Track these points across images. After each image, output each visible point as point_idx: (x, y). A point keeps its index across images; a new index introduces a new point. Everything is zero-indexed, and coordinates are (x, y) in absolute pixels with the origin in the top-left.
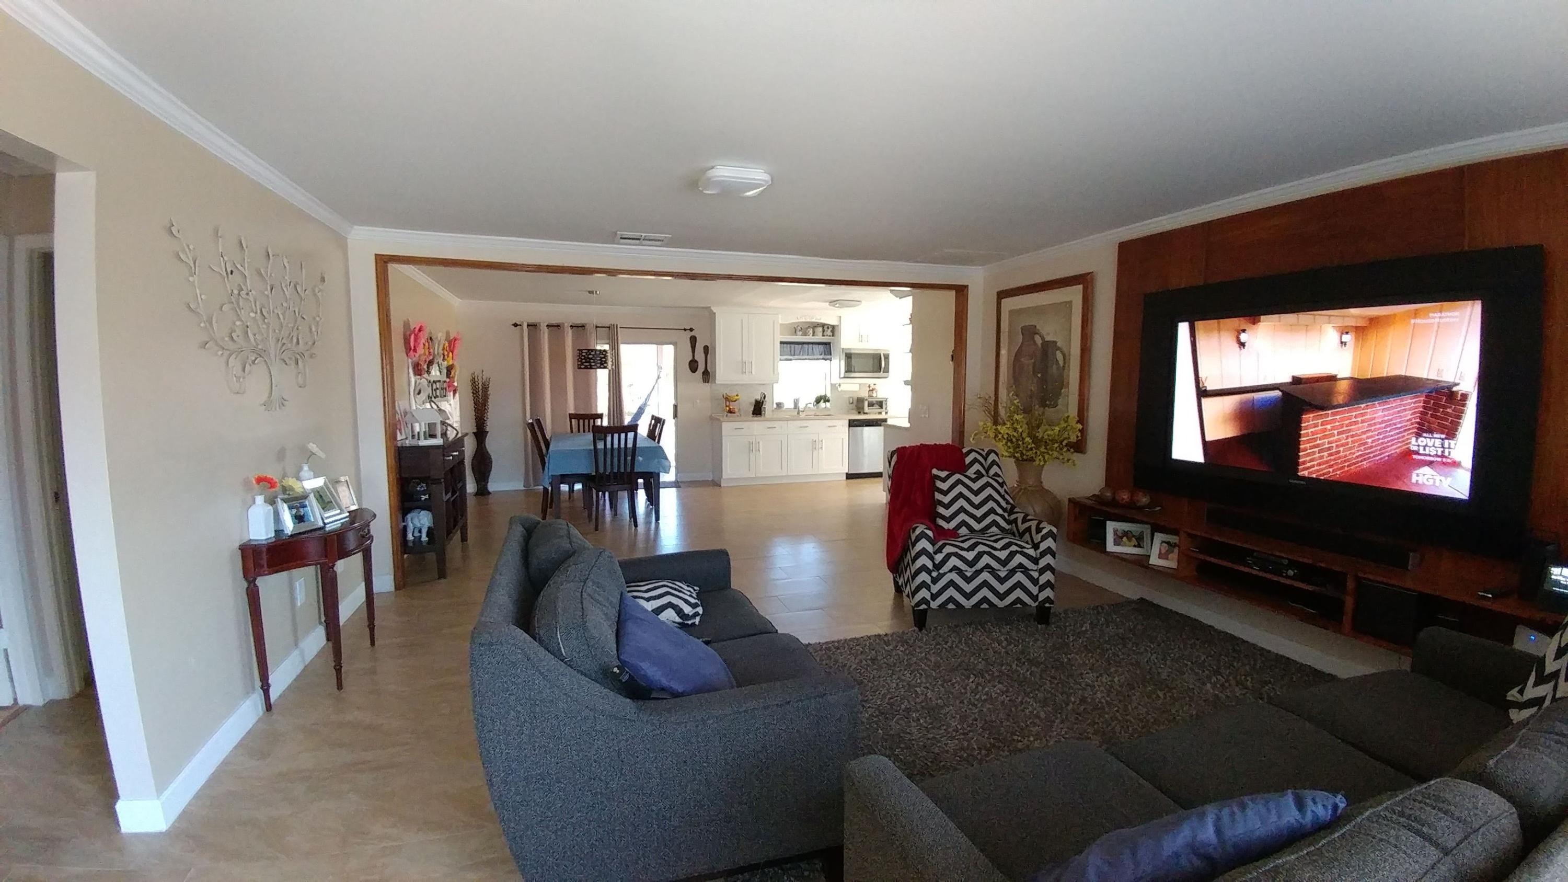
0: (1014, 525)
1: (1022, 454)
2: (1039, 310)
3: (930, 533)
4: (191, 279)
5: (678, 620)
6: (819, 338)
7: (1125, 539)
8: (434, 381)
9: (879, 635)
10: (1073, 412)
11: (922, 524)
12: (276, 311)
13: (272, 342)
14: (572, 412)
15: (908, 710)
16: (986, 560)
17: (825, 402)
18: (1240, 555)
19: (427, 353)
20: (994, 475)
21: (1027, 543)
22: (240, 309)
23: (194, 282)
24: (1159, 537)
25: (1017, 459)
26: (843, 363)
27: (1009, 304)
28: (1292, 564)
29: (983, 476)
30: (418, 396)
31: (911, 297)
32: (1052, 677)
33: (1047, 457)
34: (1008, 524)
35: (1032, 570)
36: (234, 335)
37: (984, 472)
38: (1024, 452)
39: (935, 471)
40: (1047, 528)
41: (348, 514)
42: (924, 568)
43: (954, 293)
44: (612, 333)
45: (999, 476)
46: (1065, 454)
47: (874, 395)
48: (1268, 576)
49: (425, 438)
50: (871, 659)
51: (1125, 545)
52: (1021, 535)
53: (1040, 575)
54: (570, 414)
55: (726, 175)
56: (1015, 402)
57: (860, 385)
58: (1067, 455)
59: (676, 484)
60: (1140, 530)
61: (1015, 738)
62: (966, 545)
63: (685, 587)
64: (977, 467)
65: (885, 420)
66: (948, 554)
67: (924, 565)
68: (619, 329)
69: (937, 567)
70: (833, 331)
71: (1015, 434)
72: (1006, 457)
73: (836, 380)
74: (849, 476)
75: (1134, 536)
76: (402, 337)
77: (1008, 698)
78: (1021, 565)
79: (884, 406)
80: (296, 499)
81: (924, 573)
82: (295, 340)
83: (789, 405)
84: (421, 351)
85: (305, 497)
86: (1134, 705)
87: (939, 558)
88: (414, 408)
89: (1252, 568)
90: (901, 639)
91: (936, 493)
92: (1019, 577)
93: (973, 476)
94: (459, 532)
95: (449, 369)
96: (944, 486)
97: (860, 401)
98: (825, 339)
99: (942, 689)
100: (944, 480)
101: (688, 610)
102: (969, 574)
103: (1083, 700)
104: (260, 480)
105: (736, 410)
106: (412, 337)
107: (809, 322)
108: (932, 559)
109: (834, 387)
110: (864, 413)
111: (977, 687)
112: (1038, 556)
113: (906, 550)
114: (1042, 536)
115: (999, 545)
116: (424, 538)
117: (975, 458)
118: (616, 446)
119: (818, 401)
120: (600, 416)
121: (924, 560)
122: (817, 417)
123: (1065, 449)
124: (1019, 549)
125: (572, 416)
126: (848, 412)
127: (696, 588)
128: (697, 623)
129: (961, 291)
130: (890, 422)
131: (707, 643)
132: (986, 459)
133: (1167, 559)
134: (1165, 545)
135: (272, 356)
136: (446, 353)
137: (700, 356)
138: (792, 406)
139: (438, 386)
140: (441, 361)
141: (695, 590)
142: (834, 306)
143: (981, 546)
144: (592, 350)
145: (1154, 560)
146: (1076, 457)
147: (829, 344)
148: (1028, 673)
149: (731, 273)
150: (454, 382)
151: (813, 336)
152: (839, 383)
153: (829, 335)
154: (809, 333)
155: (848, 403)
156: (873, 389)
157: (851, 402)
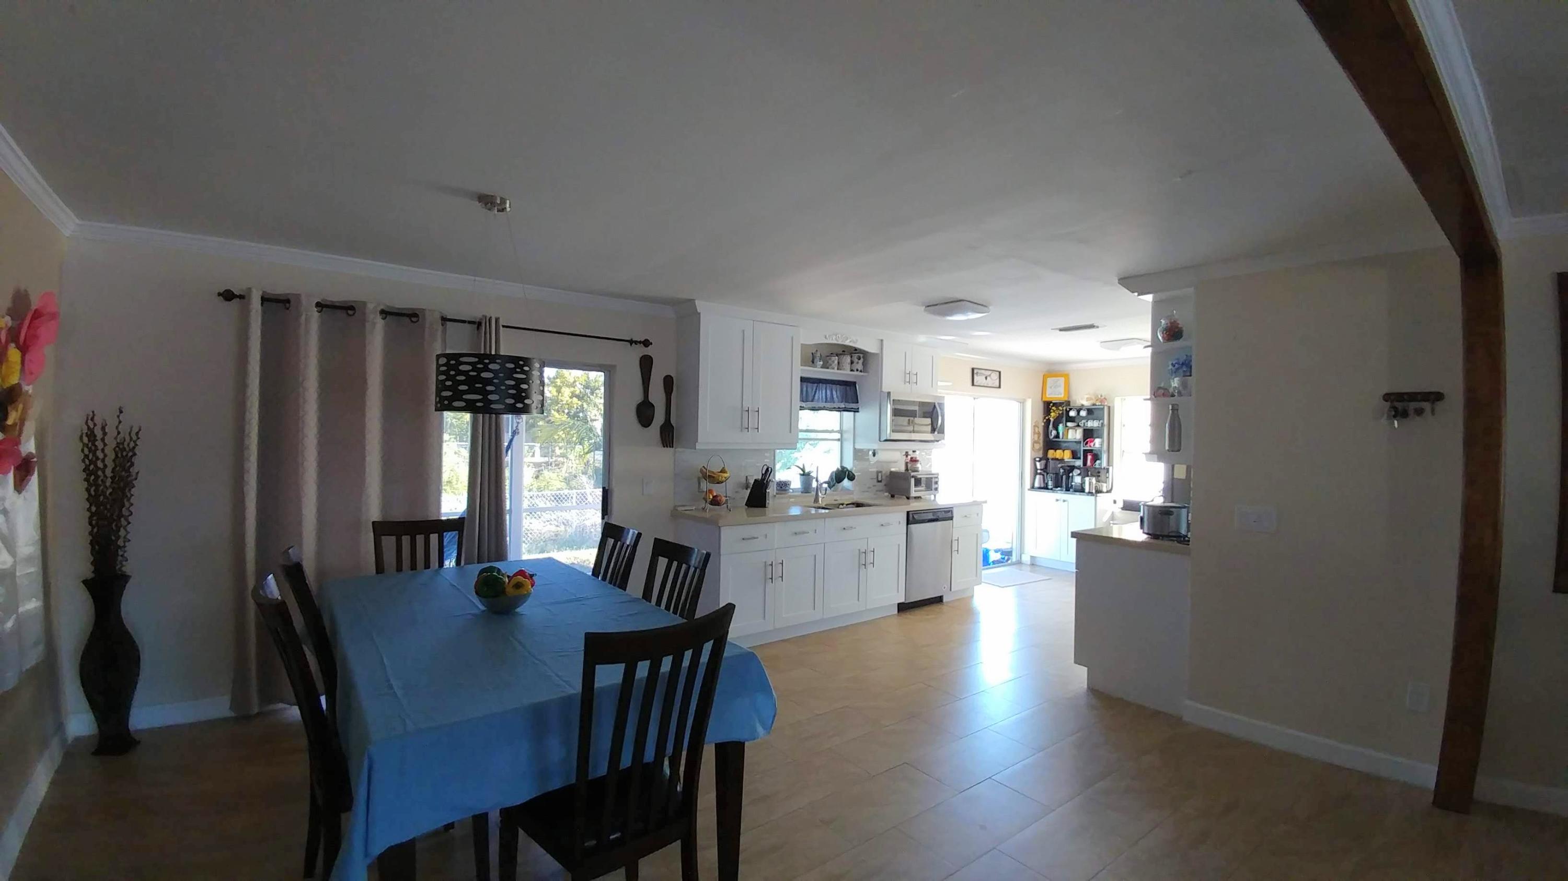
6: (845, 374)
17: (847, 481)
26: (888, 416)
68: (500, 328)
70: (864, 363)
74: (903, 608)
79: (937, 486)
83: (796, 483)
97: (895, 477)
98: (852, 376)
105: (723, 498)
109: (861, 455)
119: (836, 477)
137: (657, 396)
138: (799, 484)
147: (854, 384)
151: (838, 369)
152: (875, 448)
153: (859, 369)
154: (833, 365)
155: (876, 480)
156: (914, 459)
157: (880, 479)
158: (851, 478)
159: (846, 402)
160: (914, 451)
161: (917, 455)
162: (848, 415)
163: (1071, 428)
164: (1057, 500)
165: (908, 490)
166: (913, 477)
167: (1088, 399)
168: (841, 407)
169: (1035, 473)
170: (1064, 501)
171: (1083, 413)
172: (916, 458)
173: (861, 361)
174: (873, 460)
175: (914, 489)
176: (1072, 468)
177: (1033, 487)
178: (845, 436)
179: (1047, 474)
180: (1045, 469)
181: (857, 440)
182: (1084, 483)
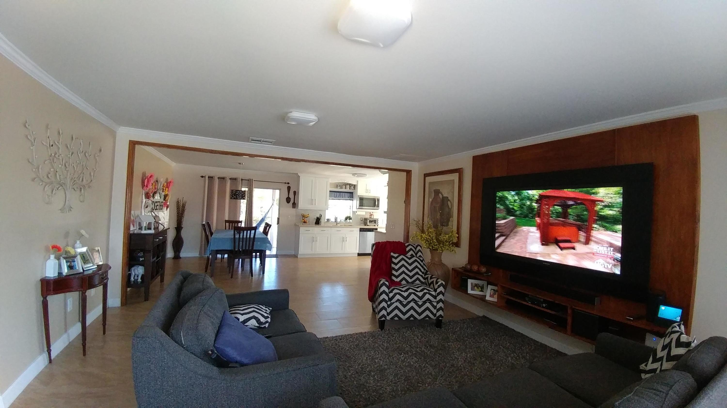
0: (427, 280)
1: (433, 247)
2: (442, 183)
3: (387, 283)
4: (32, 148)
5: (257, 325)
6: (348, 190)
7: (476, 288)
8: (156, 202)
9: (362, 333)
10: (455, 229)
11: (384, 279)
12: (73, 165)
13: (69, 180)
14: (227, 219)
15: (370, 371)
16: (413, 296)
17: (349, 219)
18: (523, 296)
19: (154, 188)
20: (419, 257)
21: (432, 289)
22: (54, 163)
23: (33, 149)
24: (490, 287)
25: (430, 249)
26: (358, 202)
27: (429, 179)
28: (545, 301)
29: (414, 256)
30: (146, 209)
31: (388, 174)
32: (440, 354)
33: (443, 249)
34: (424, 280)
35: (433, 302)
36: (49, 175)
37: (414, 254)
38: (433, 246)
39: (392, 254)
40: (440, 282)
41: (97, 266)
42: (384, 300)
43: (405, 173)
44: (250, 183)
45: (421, 257)
46: (451, 247)
47: (372, 217)
48: (533, 306)
49: (145, 230)
50: (356, 345)
51: (476, 290)
52: (430, 285)
53: (437, 304)
54: (225, 220)
55: (298, 116)
56: (430, 223)
57: (366, 212)
58: (453, 248)
59: (276, 256)
60: (482, 283)
61: (419, 385)
62: (404, 289)
63: (264, 308)
64: (411, 252)
65: (376, 229)
66: (395, 293)
67: (384, 299)
68: (253, 181)
69: (390, 299)
70: (354, 187)
71: (430, 238)
72: (426, 248)
73: (355, 210)
74: (359, 255)
75: (479, 286)
76: (141, 180)
77: (418, 365)
78: (428, 299)
79: (376, 223)
80: (70, 257)
81: (384, 302)
82: (81, 178)
83: (333, 220)
84: (150, 187)
85: (75, 257)
86: (476, 368)
87: (391, 295)
88: (143, 214)
89: (528, 302)
90: (372, 335)
91: (392, 264)
92: (428, 305)
93: (409, 257)
94: (160, 277)
95: (166, 196)
96: (396, 261)
97: (366, 219)
98: (351, 191)
99: (388, 360)
100: (396, 258)
101: (262, 320)
102: (405, 303)
103: (453, 365)
104: (54, 247)
105: (307, 222)
106: (146, 180)
107: (343, 183)
108: (388, 296)
109: (354, 213)
110: (367, 225)
111: (404, 359)
112: (436, 295)
113: (376, 291)
114: (438, 286)
115: (419, 289)
116: (139, 280)
117: (411, 248)
118: (245, 237)
119: (346, 219)
120: (241, 222)
121: (384, 296)
122: (345, 226)
123: (451, 245)
124: (428, 292)
125: (226, 221)
126: (360, 225)
127: (270, 308)
128: (267, 327)
129: (409, 173)
130: (379, 230)
131: (267, 337)
132: (416, 249)
133: (494, 298)
134: (492, 291)
135: (68, 187)
136: (164, 188)
137: (291, 196)
138: (334, 220)
139: (158, 204)
140: (161, 192)
141: (269, 309)
142: (355, 176)
143: (411, 290)
144: (238, 190)
145: (488, 298)
146: (456, 249)
147: (352, 193)
148: (429, 352)
149: (304, 159)
150: (167, 203)
151: (345, 189)
153: (352, 189)
155: (359, 220)
160: (373, 213)
168: (347, 199)
174: (358, 214)
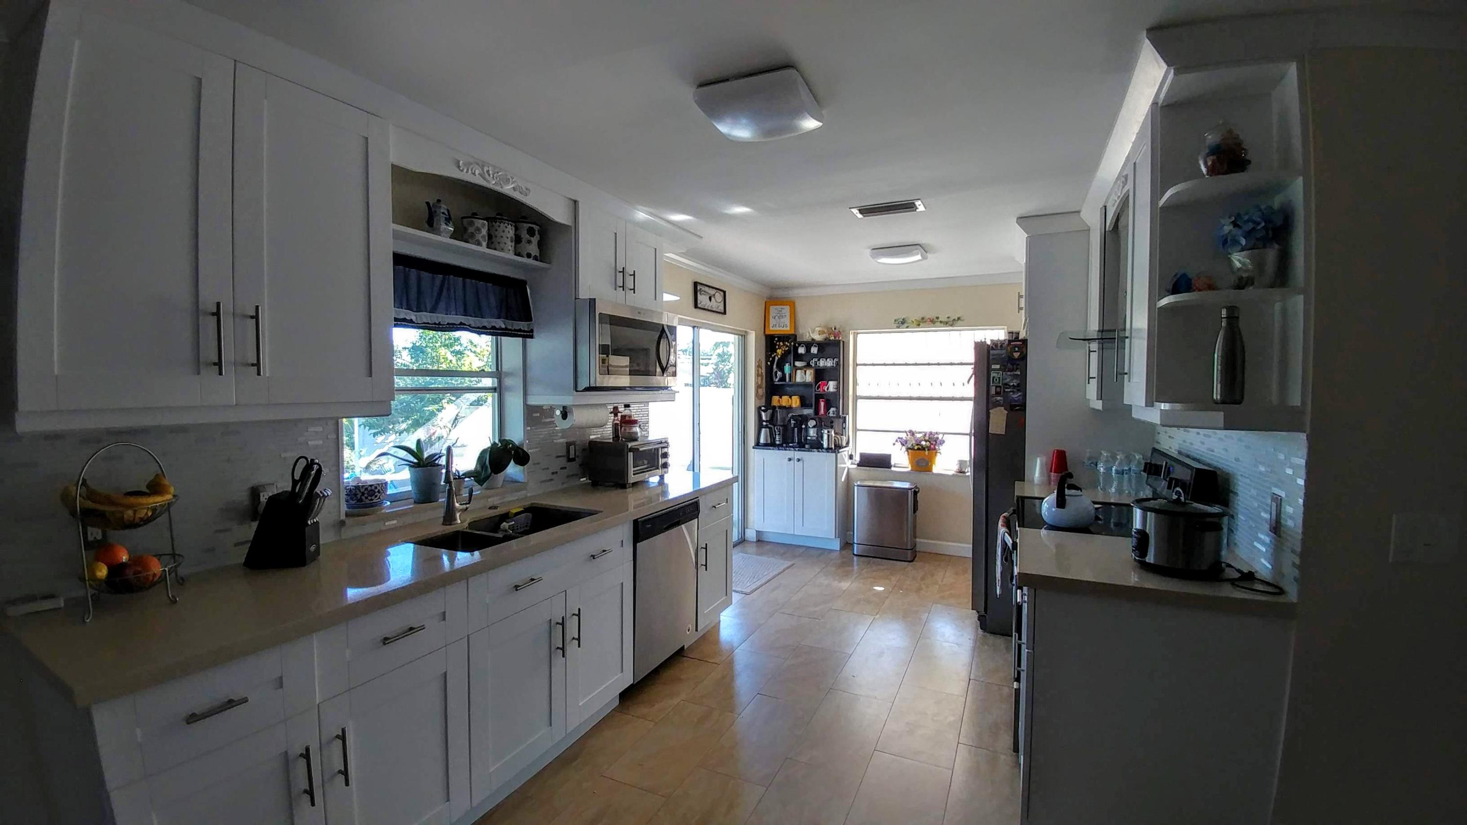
70: (543, 245)
97: (598, 452)
147: (524, 284)
151: (488, 247)
152: (564, 404)
153: (533, 255)
154: (479, 237)
155: (565, 459)
156: (627, 418)
157: (572, 456)
158: (522, 458)
159: (507, 318)
160: (627, 406)
161: (634, 412)
162: (512, 345)
163: (800, 368)
164: (790, 460)
165: (624, 473)
166: (631, 450)
167: (820, 333)
168: (497, 327)
169: (760, 426)
170: (799, 460)
171: (814, 350)
172: (630, 416)
173: (535, 240)
174: (562, 425)
175: (633, 469)
176: (804, 419)
177: (758, 445)
178: (508, 382)
179: (774, 426)
180: (772, 420)
181: (532, 389)
182: (822, 437)
